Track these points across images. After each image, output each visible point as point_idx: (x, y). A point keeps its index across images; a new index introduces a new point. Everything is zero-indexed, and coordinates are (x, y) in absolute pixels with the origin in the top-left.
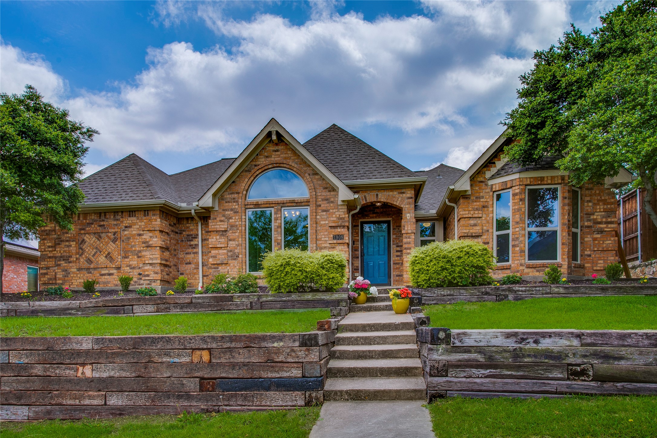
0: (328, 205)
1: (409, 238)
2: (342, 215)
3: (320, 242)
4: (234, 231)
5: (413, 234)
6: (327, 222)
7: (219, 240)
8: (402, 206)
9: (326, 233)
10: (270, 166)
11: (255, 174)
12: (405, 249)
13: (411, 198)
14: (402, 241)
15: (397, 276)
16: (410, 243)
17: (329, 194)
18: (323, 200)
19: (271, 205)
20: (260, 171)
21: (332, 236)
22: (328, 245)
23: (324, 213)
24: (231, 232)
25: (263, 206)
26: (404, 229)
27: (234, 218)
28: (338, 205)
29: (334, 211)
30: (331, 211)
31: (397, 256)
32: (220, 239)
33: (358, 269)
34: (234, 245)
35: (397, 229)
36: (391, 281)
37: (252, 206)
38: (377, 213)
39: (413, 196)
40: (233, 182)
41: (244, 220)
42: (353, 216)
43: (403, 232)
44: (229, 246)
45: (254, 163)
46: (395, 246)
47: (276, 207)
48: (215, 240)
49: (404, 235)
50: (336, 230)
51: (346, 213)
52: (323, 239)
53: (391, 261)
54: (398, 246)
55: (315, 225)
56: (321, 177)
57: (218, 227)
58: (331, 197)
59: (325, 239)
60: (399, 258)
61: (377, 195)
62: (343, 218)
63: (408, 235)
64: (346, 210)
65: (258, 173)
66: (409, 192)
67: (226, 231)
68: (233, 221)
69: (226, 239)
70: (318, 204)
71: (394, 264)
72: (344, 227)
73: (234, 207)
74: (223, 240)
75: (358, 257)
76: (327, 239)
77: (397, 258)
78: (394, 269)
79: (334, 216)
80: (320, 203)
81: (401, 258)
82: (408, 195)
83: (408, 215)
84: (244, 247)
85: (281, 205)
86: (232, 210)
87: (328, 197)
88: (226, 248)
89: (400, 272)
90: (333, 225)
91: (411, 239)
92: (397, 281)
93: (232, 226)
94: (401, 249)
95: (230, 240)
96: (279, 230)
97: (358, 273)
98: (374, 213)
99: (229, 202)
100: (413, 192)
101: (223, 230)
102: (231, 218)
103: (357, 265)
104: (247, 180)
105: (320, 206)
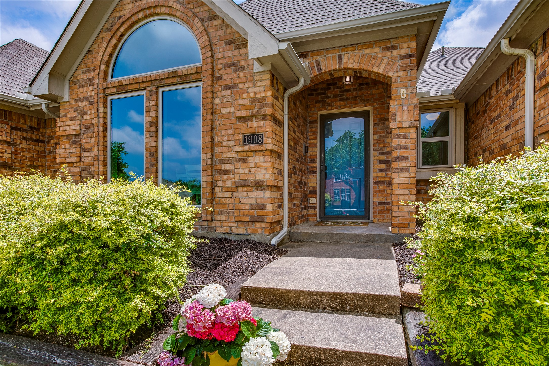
0: (235, 75)
1: (405, 137)
2: (260, 93)
3: (220, 150)
4: (89, 135)
5: (413, 130)
6: (232, 110)
7: (68, 151)
8: (390, 74)
9: (230, 132)
10: (140, 15)
11: (118, 34)
12: (397, 159)
13: (410, 56)
14: (390, 144)
15: (380, 204)
16: (406, 148)
17: (236, 52)
18: (226, 66)
19: (142, 85)
20: (125, 26)
21: (240, 136)
22: (235, 155)
23: (228, 92)
24: (85, 136)
25: (130, 88)
26: (394, 120)
27: (89, 112)
28: (253, 74)
29: (246, 85)
30: (241, 86)
31: (381, 170)
32: (70, 148)
33: (316, 192)
34: (90, 159)
35: (381, 125)
36: (369, 212)
37: (114, 90)
38: (347, 99)
39: (414, 52)
40: (89, 51)
41: (101, 115)
42: (294, 99)
43: (392, 125)
44: (83, 160)
45: (117, 14)
46: (377, 153)
47: (149, 89)
48: (64, 151)
49: (395, 132)
50: (249, 124)
51: (269, 87)
52: (225, 144)
53: (369, 178)
54: (382, 154)
55: (209, 117)
56: (223, 21)
57: (67, 128)
58: (240, 58)
59: (230, 143)
60: (384, 174)
61: (340, 57)
62: (263, 99)
63: (403, 132)
64: (268, 82)
65: (122, 30)
66: (405, 45)
67: (78, 135)
68: (88, 117)
69: (79, 149)
70: (217, 74)
71: (375, 183)
72: (264, 117)
73: (89, 94)
74: (74, 150)
75: (315, 173)
76: (232, 143)
77: (380, 174)
78: (374, 192)
79: (245, 95)
80: (221, 72)
81: (387, 174)
82: (403, 52)
83: (404, 91)
84: (101, 162)
85: (157, 83)
86: (87, 99)
87: (236, 59)
88: (78, 164)
89: (387, 197)
90: (243, 113)
91: (408, 141)
92: (379, 212)
93: (87, 127)
94: (387, 157)
95: (85, 150)
96: (153, 129)
97: (316, 197)
98: (341, 100)
99: (83, 86)
100: (414, 44)
101: (74, 133)
102: (85, 113)
103: (314, 185)
104: (105, 45)
105: (220, 78)
